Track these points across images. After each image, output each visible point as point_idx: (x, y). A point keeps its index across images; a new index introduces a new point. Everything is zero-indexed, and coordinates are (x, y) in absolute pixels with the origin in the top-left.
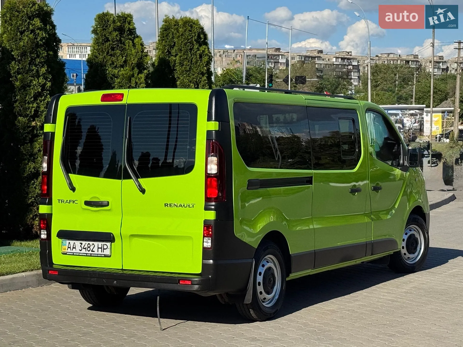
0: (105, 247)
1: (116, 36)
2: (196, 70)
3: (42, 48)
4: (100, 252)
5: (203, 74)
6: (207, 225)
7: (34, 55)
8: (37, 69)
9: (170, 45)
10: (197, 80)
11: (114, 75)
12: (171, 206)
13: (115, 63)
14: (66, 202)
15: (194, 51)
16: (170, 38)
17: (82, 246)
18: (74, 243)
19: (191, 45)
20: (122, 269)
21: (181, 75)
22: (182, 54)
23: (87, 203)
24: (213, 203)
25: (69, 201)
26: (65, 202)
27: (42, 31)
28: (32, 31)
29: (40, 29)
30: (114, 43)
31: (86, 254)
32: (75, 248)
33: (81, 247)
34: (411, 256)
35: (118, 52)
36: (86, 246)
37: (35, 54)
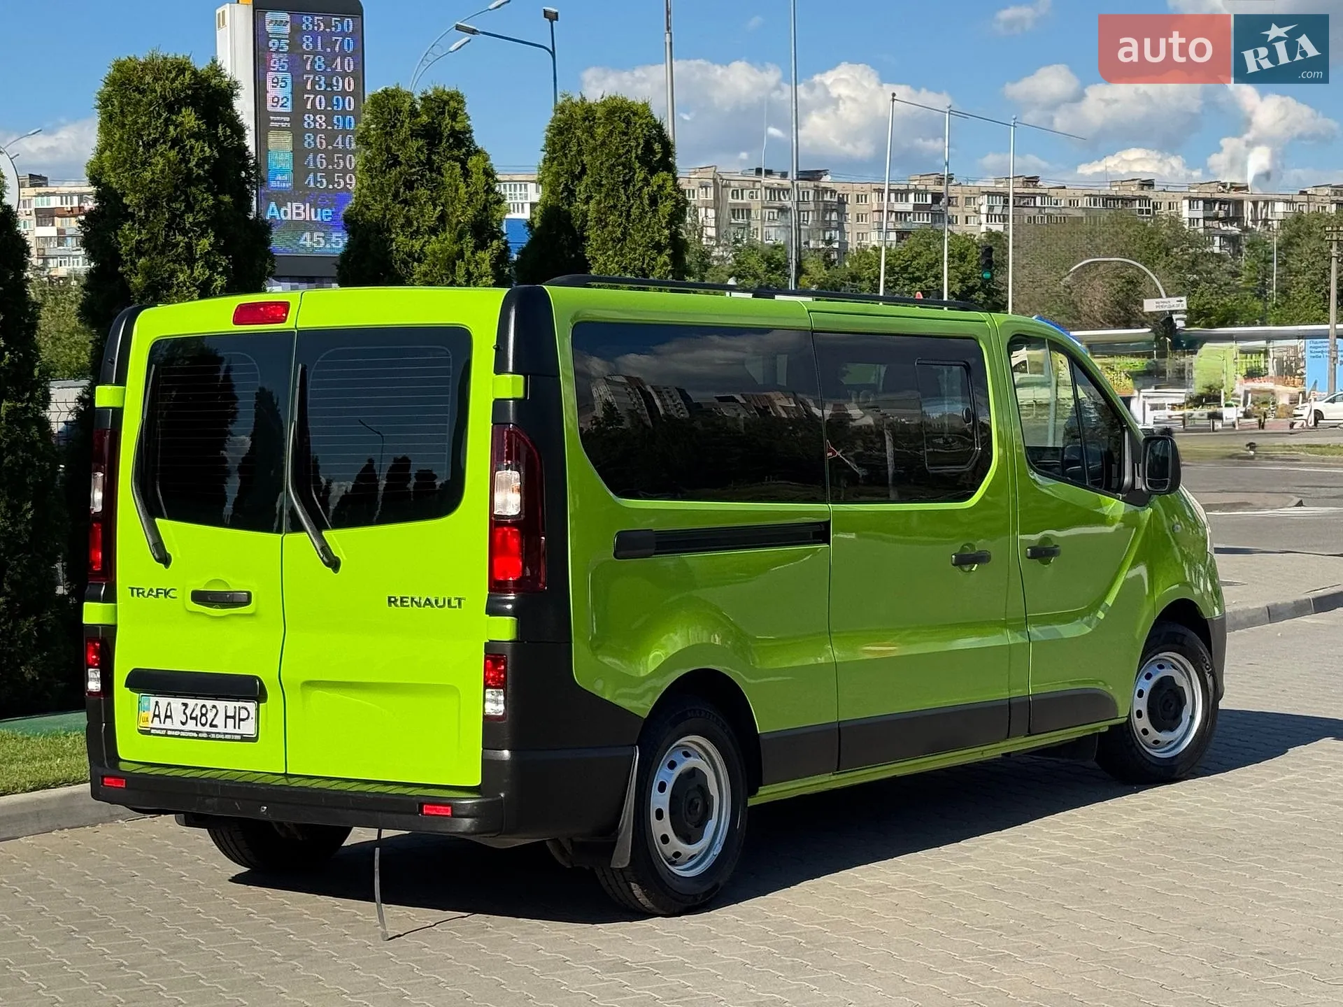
0: (244, 714)
1: (418, 149)
2: (643, 237)
3: (202, 187)
4: (230, 729)
5: (659, 248)
6: (493, 653)
7: (178, 206)
8: (187, 240)
9: (572, 172)
10: (643, 264)
11: (410, 255)
12: (405, 604)
13: (415, 222)
14: (149, 594)
15: (634, 186)
16: (572, 153)
17: (188, 712)
18: (169, 704)
19: (627, 171)
20: (286, 775)
21: (600, 252)
22: (603, 195)
23: (199, 597)
24: (512, 597)
25: (154, 593)
26: (146, 594)
27: (201, 142)
28: (176, 142)
29: (197, 136)
30: (414, 170)
31: (198, 732)
32: (170, 717)
33: (185, 713)
34: (1164, 737)
35: (423, 193)
36: (197, 713)
37: (183, 201)
